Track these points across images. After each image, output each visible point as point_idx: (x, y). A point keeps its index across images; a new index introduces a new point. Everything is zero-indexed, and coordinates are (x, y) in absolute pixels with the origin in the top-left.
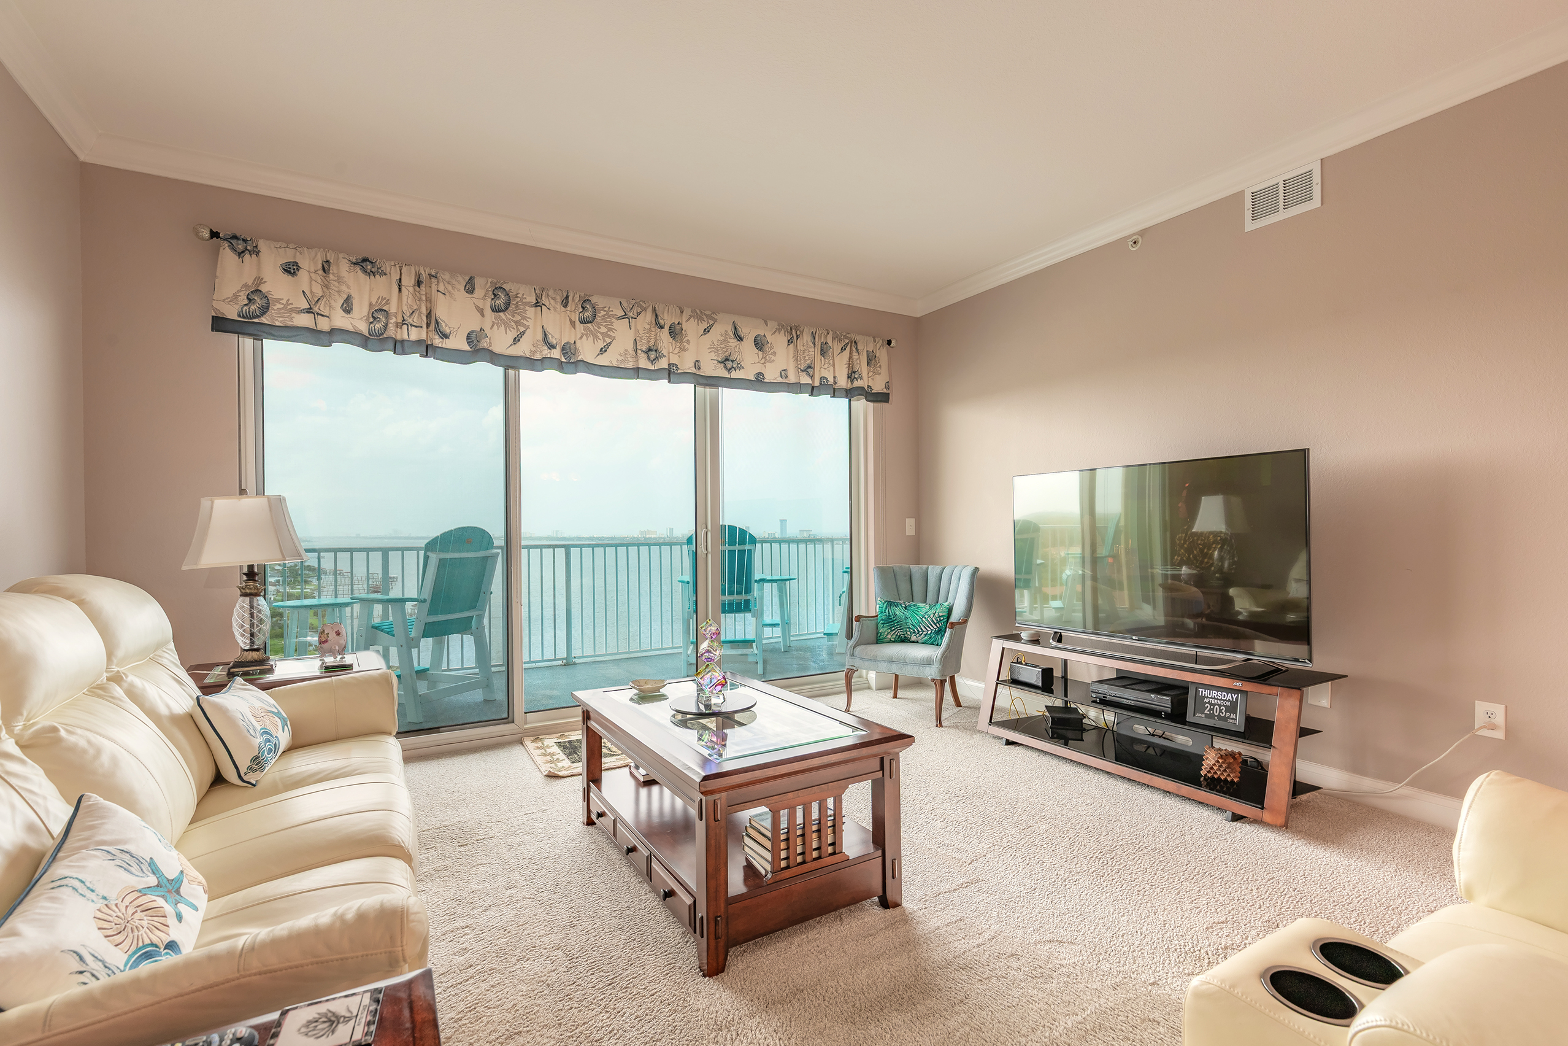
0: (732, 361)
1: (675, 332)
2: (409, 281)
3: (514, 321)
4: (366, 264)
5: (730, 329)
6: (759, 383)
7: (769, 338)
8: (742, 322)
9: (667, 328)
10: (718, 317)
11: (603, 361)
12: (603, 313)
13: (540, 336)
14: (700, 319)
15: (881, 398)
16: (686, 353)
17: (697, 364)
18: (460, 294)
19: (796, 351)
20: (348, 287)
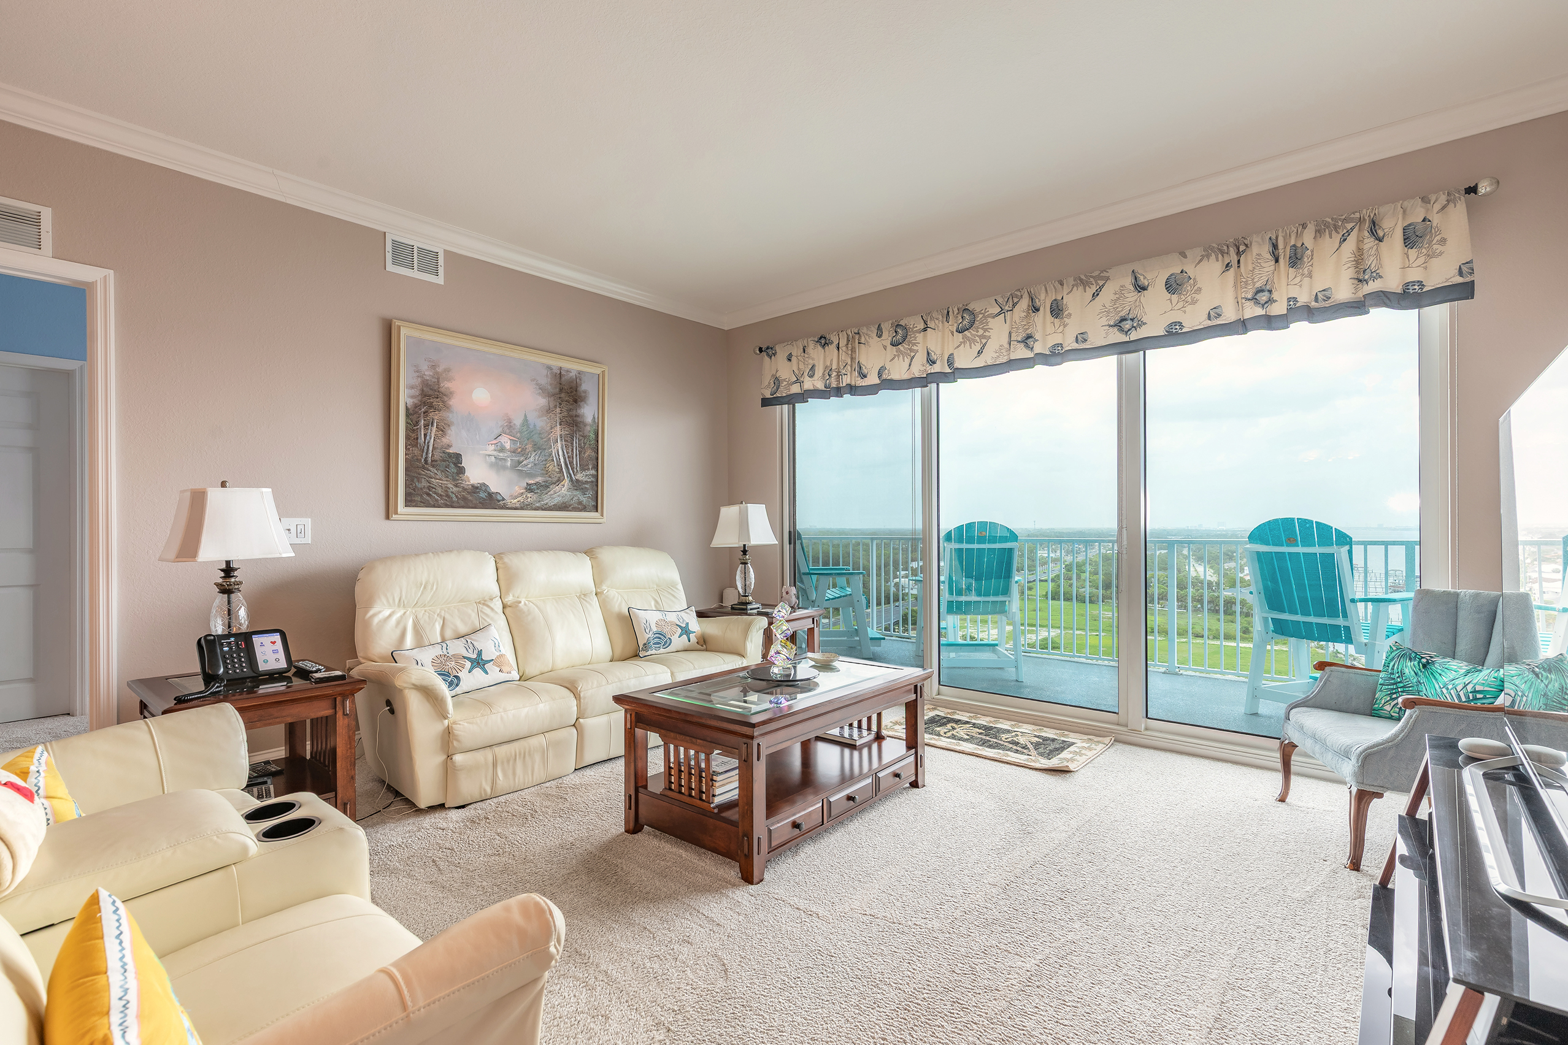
0: (1132, 320)
1: (1057, 310)
2: (843, 343)
3: (908, 349)
4: (823, 341)
5: (1128, 281)
6: (1175, 335)
7: (1191, 271)
8: (1137, 267)
9: (1046, 309)
10: (1111, 273)
11: (979, 363)
12: (981, 316)
13: (925, 355)
14: (1084, 283)
15: (1464, 291)
16: (1068, 329)
18: (874, 341)
19: (1238, 276)
20: (813, 359)
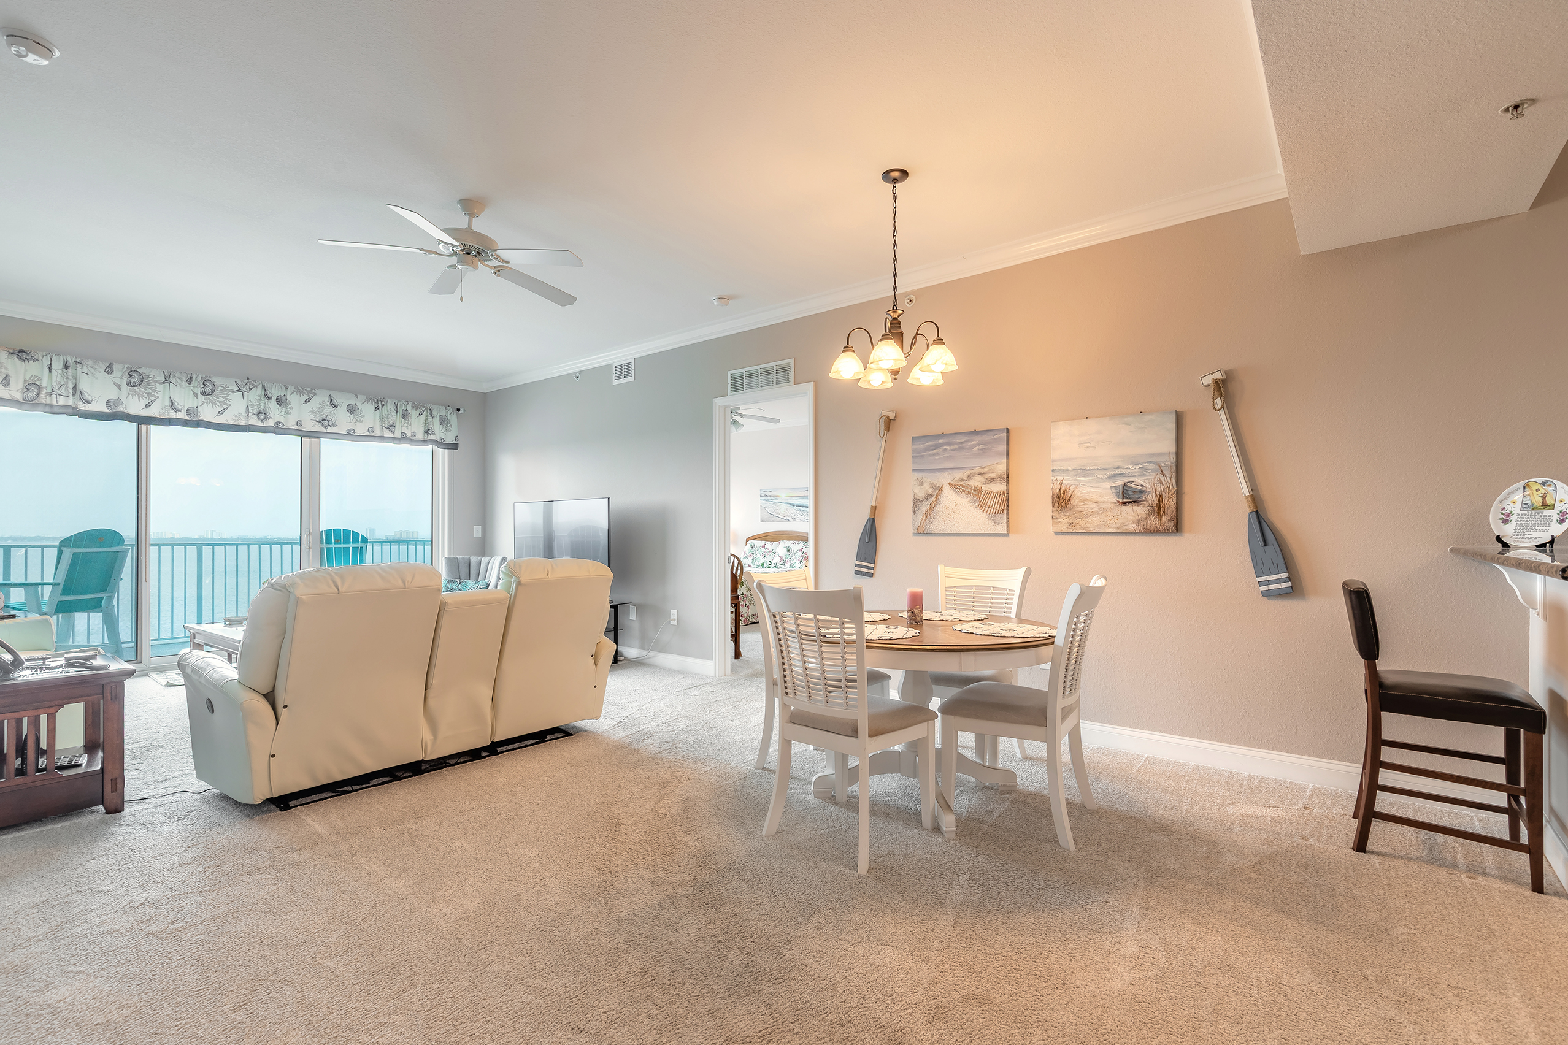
0: (329, 421)
1: (281, 401)
2: (57, 365)
3: (146, 393)
4: (21, 354)
5: (327, 400)
6: (350, 435)
7: (359, 405)
8: (334, 395)
9: (274, 399)
10: (317, 392)
11: (221, 420)
12: (221, 388)
13: (168, 403)
14: (301, 393)
15: (455, 446)
16: (289, 416)
17: (299, 423)
18: (101, 374)
19: (381, 415)
20: (6, 369)
